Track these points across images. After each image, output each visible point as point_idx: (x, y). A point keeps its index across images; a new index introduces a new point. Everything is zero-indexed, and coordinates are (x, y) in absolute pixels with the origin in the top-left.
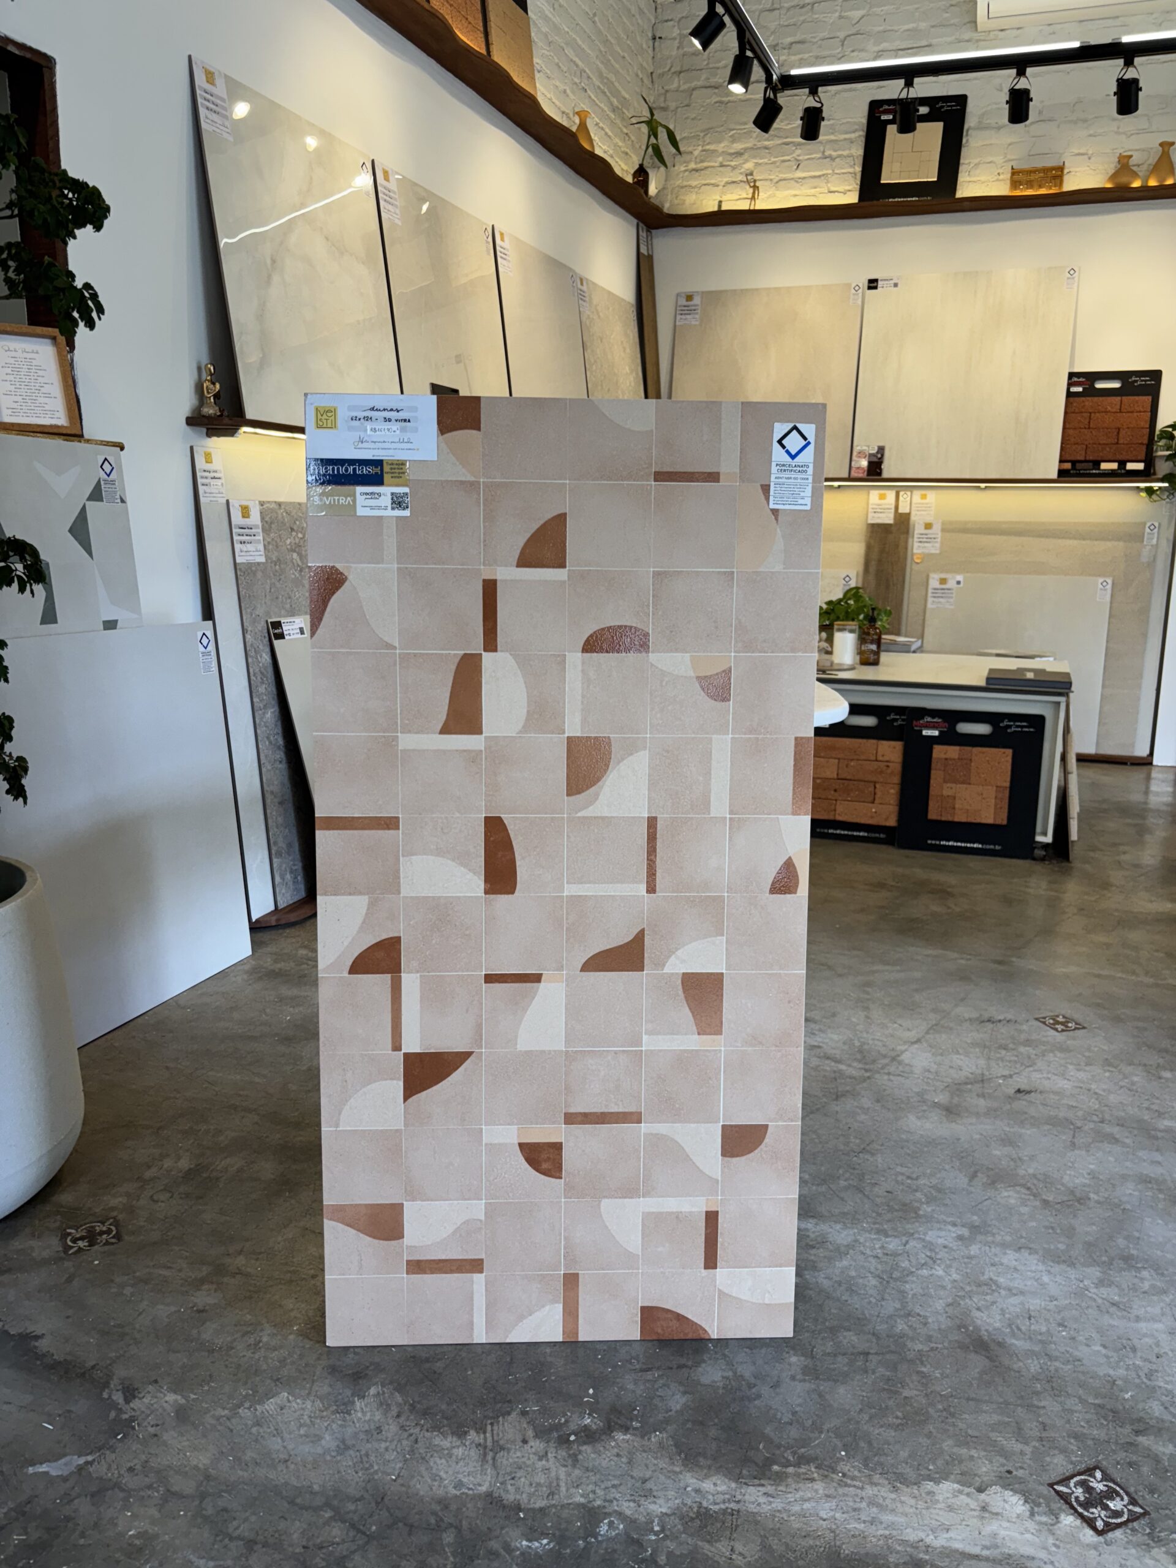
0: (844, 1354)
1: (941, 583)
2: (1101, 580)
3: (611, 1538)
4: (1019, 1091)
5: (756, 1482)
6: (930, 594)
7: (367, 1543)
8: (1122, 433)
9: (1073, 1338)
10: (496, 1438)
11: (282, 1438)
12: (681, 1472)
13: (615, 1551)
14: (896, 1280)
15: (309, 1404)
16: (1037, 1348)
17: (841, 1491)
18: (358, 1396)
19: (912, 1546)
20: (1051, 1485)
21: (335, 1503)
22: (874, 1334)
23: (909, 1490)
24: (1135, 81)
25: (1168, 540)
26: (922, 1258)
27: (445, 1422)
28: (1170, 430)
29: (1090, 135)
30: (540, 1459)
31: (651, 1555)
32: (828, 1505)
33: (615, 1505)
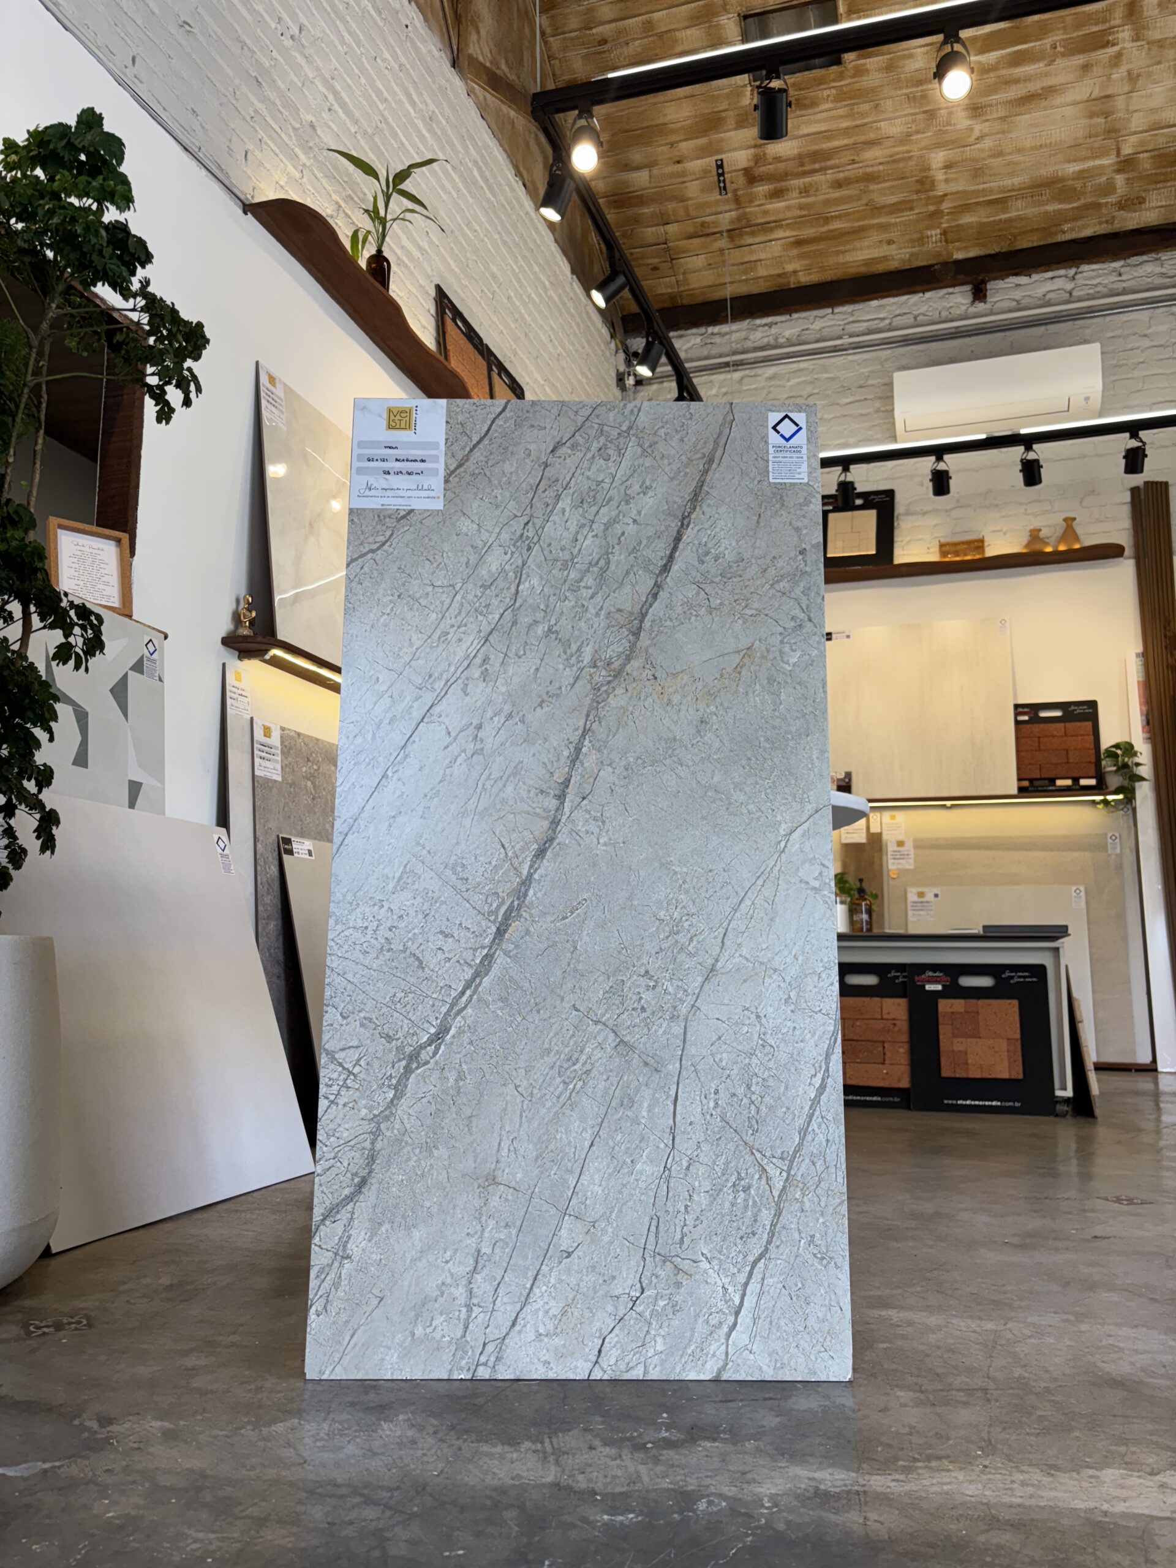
0: (958, 1390)
1: (919, 897)
2: (1074, 888)
3: (713, 1513)
4: (1096, 1237)
5: (881, 1472)
6: (909, 908)
7: (408, 1519)
8: (1071, 754)
10: (556, 1446)
11: (295, 1449)
12: (787, 1467)
13: (721, 1522)
14: (1002, 1346)
15: (325, 1426)
17: (985, 1477)
18: (385, 1421)
19: (1085, 1512)
21: (365, 1492)
22: (989, 1378)
23: (1067, 1475)
24: (1037, 461)
25: (1131, 850)
26: (1027, 1332)
27: (493, 1436)
28: (1114, 749)
29: (1004, 516)
30: (614, 1460)
31: (766, 1523)
32: (973, 1487)
33: (712, 1489)
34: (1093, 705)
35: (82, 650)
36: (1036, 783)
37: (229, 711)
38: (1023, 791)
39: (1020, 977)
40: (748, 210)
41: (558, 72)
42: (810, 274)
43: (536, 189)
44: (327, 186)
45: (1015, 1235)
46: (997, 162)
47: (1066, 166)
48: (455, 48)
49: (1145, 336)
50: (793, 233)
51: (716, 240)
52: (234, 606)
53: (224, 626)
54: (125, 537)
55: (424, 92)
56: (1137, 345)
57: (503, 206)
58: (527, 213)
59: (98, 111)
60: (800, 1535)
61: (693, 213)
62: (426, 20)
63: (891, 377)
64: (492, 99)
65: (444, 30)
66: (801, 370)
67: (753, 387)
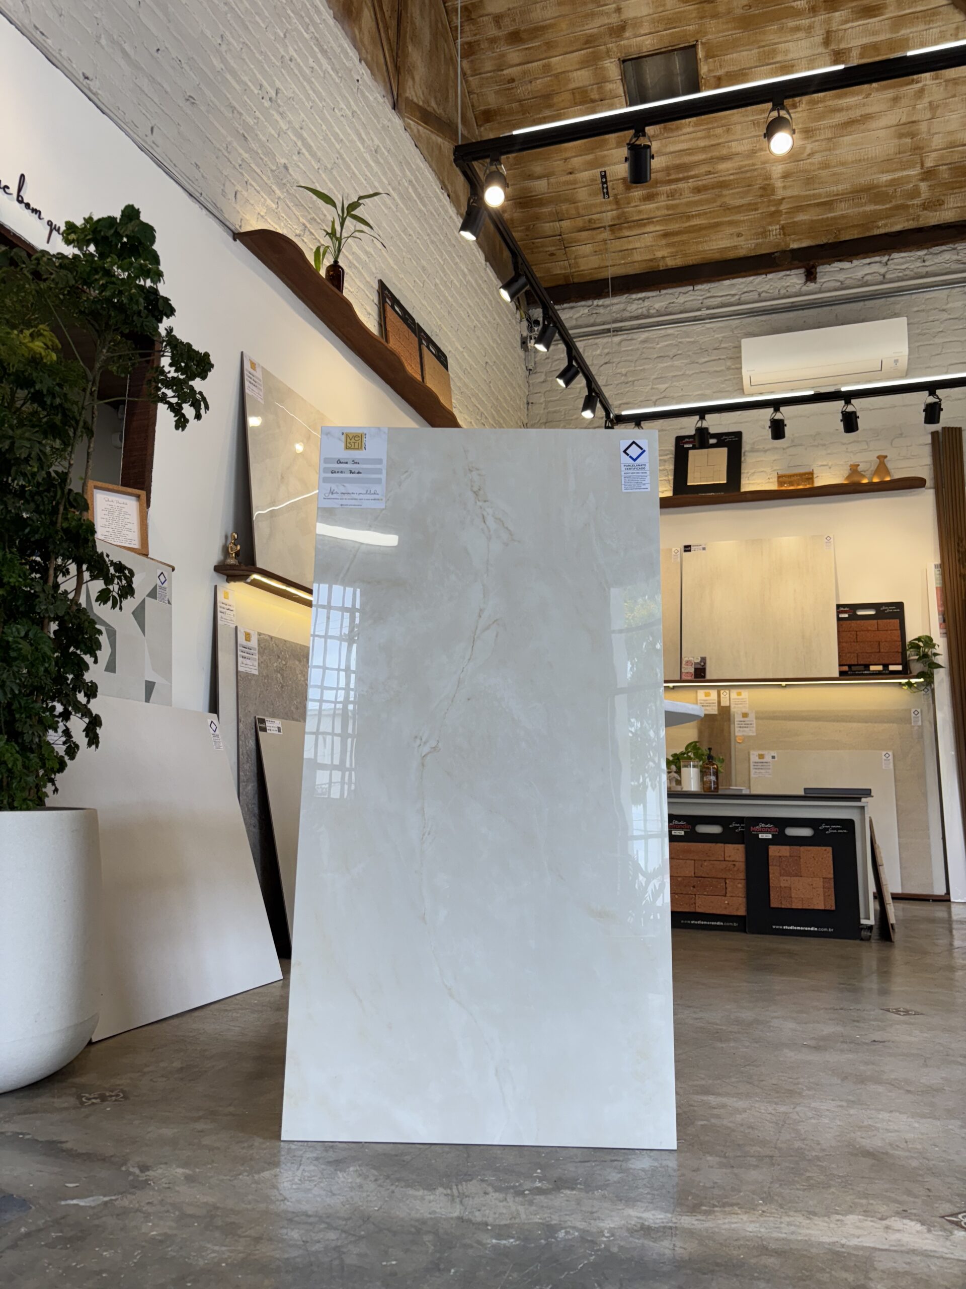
0: (752, 1156)
1: (759, 758)
2: (884, 753)
3: (569, 1239)
4: (874, 1041)
5: (689, 1214)
6: (752, 767)
7: (358, 1240)
8: (882, 645)
9: (945, 1151)
10: (461, 1191)
11: (277, 1190)
12: (623, 1209)
13: (574, 1246)
14: (789, 1124)
15: (298, 1174)
16: (915, 1155)
17: (762, 1219)
18: (341, 1171)
19: (829, 1244)
20: (943, 1217)
21: (328, 1220)
22: (776, 1148)
23: (821, 1219)
24: (854, 413)
25: (930, 722)
26: (810, 1114)
27: (416, 1184)
28: (917, 642)
29: (829, 454)
30: (501, 1201)
31: (605, 1247)
32: (752, 1225)
33: (569, 1224)
34: (900, 606)
35: (118, 594)
36: (854, 668)
37: (220, 622)
38: (843, 675)
39: (834, 829)
40: (626, 210)
41: (476, 104)
42: (675, 259)
43: (457, 197)
44: (297, 213)
45: (813, 1038)
46: (824, 173)
47: (881, 175)
48: (395, 93)
49: (944, 310)
50: (663, 228)
51: (601, 233)
52: (224, 541)
53: (215, 557)
54: (143, 493)
55: (371, 132)
56: (937, 317)
57: (431, 213)
58: (451, 217)
59: (136, 207)
60: (628, 1256)
61: (582, 212)
62: (373, 74)
63: (740, 342)
64: (423, 130)
65: (387, 80)
66: (668, 335)
67: (630, 348)
